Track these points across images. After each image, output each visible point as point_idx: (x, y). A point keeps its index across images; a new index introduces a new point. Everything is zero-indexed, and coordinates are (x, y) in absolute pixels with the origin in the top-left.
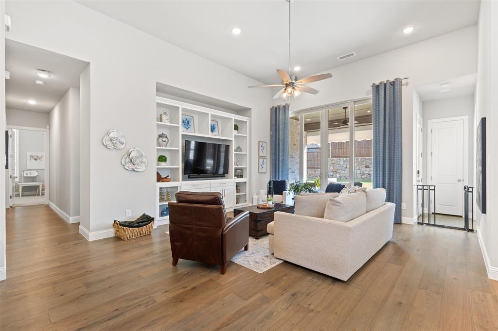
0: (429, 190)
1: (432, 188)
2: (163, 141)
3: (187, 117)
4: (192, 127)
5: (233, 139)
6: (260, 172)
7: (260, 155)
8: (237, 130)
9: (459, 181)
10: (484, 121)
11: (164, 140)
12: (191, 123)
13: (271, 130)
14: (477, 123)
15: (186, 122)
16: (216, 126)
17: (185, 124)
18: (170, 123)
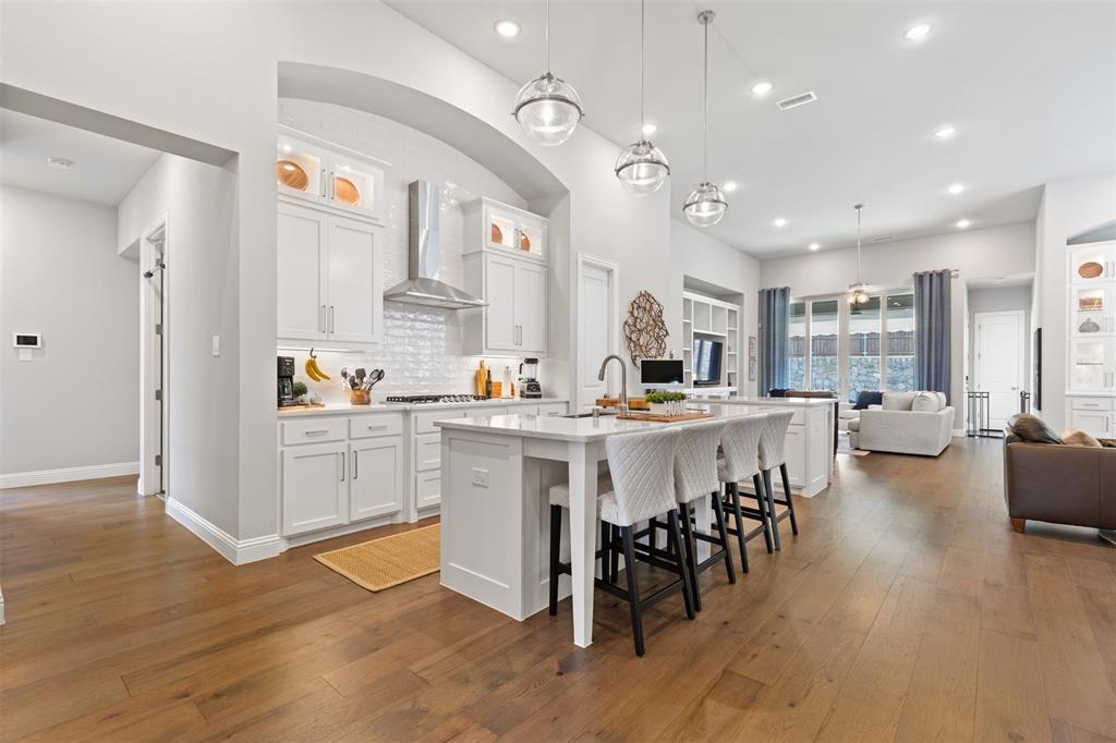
0: (982, 397)
1: (985, 395)
5: (727, 335)
9: (1014, 389)
10: (1040, 331)
13: (760, 319)
14: (1034, 330)
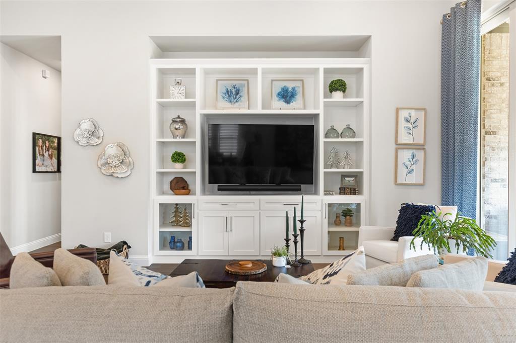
2: (176, 129)
3: (235, 83)
4: (244, 98)
5: (320, 111)
6: (399, 181)
7: (400, 141)
8: (344, 91)
11: (177, 127)
12: (244, 93)
15: (234, 91)
16: (299, 90)
17: (230, 96)
18: (186, 98)
